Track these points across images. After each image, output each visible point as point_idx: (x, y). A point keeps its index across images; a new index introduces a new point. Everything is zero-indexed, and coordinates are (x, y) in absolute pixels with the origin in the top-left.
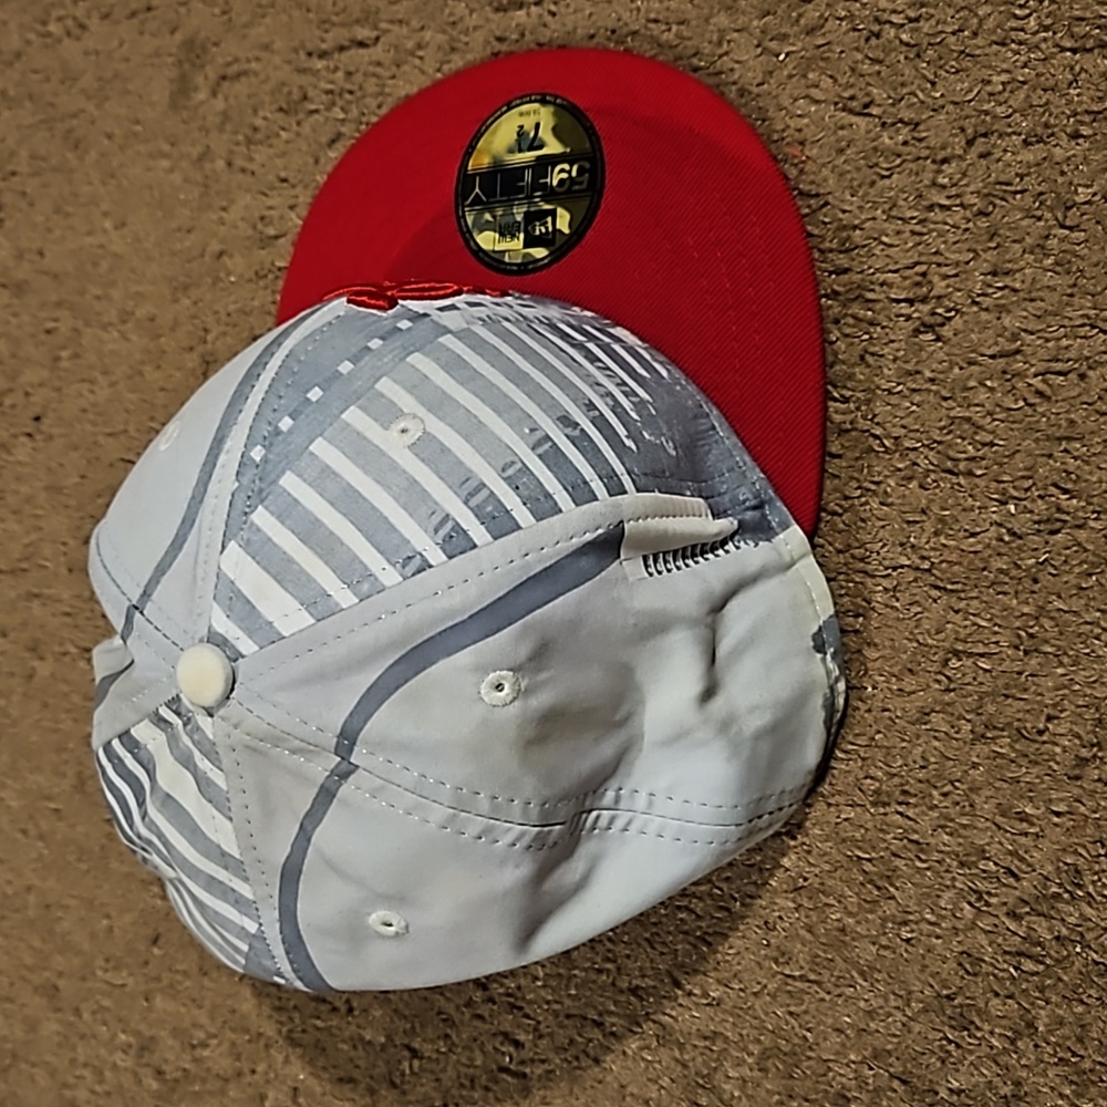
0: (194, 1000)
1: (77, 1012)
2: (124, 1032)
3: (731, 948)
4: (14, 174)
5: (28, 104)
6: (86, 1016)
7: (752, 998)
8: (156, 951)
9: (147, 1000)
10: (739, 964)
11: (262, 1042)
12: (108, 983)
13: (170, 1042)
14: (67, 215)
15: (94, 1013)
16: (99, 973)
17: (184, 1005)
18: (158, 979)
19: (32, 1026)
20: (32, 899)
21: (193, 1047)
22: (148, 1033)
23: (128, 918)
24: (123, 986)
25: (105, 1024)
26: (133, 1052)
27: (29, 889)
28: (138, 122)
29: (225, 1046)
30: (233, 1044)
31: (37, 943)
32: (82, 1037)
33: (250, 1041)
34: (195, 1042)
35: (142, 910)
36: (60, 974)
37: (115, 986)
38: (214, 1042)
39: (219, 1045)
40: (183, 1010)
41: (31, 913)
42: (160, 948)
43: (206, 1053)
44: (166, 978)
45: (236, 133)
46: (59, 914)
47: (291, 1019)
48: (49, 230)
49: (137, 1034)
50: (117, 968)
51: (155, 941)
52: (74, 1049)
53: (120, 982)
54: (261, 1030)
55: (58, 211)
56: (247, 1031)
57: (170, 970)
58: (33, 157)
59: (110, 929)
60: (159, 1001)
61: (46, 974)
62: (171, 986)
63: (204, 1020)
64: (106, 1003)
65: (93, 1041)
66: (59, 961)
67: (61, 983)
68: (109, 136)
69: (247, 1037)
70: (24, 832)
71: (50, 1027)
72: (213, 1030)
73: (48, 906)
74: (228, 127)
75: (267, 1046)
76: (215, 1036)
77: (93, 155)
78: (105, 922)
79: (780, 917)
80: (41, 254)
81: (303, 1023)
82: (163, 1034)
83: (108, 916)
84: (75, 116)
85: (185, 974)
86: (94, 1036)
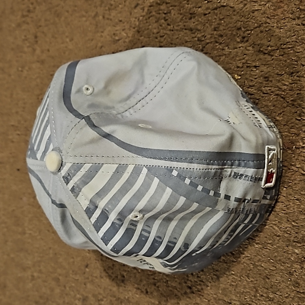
0: (99, 286)
1: (65, 287)
2: (78, 294)
3: (277, 280)
4: (40, 26)
5: (44, 4)
6: (68, 288)
7: (285, 299)
8: (87, 270)
9: (85, 284)
10: (280, 286)
11: (120, 301)
12: (73, 278)
13: (92, 298)
14: (56, 38)
15: (70, 287)
16: (71, 275)
17: (96, 287)
18: (88, 278)
19: (52, 290)
20: (51, 251)
21: (99, 300)
22: (85, 295)
23: (79, 259)
24: (78, 280)
25: (73, 291)
26: (81, 300)
27: (50, 248)
28: (76, 6)
29: (109, 301)
30: (111, 301)
31: (53, 265)
32: (67, 294)
33: (116, 300)
34: (99, 299)
35: (83, 256)
36: (60, 275)
37: (76, 280)
38: (105, 299)
39: (107, 300)
40: (95, 289)
41: (51, 256)
42: (88, 269)
43: (103, 303)
44: (90, 278)
45: (105, 7)
46: (59, 256)
47: (128, 294)
48: (51, 43)
49: (82, 295)
50: (76, 274)
51: (87, 266)
52: (64, 298)
53: (77, 278)
54: (119, 297)
55: (53, 37)
56: (115, 297)
57: (91, 276)
58: (46, 20)
59: (74, 262)
60: (89, 285)
61: (56, 275)
62: (92, 281)
63: (102, 292)
64: (73, 285)
65: (70, 296)
66: (59, 271)
67: (60, 278)
68: (68, 11)
69: (115, 299)
70: (49, 231)
71: (57, 291)
72: (105, 295)
73: (56, 254)
74: (103, 5)
75: (121, 302)
76: (105, 298)
77: (63, 18)
78: (72, 260)
79: (295, 271)
80: (49, 51)
81: (132, 295)
82: (90, 296)
83: (73, 258)
84: (57, 6)
85: (96, 277)
86: (70, 295)
